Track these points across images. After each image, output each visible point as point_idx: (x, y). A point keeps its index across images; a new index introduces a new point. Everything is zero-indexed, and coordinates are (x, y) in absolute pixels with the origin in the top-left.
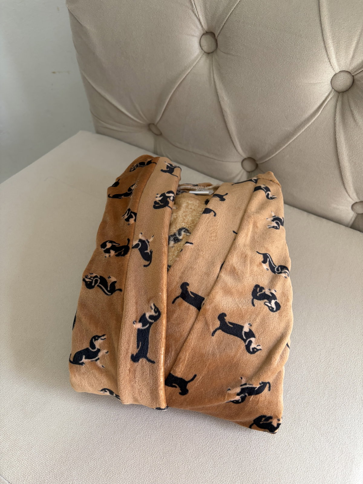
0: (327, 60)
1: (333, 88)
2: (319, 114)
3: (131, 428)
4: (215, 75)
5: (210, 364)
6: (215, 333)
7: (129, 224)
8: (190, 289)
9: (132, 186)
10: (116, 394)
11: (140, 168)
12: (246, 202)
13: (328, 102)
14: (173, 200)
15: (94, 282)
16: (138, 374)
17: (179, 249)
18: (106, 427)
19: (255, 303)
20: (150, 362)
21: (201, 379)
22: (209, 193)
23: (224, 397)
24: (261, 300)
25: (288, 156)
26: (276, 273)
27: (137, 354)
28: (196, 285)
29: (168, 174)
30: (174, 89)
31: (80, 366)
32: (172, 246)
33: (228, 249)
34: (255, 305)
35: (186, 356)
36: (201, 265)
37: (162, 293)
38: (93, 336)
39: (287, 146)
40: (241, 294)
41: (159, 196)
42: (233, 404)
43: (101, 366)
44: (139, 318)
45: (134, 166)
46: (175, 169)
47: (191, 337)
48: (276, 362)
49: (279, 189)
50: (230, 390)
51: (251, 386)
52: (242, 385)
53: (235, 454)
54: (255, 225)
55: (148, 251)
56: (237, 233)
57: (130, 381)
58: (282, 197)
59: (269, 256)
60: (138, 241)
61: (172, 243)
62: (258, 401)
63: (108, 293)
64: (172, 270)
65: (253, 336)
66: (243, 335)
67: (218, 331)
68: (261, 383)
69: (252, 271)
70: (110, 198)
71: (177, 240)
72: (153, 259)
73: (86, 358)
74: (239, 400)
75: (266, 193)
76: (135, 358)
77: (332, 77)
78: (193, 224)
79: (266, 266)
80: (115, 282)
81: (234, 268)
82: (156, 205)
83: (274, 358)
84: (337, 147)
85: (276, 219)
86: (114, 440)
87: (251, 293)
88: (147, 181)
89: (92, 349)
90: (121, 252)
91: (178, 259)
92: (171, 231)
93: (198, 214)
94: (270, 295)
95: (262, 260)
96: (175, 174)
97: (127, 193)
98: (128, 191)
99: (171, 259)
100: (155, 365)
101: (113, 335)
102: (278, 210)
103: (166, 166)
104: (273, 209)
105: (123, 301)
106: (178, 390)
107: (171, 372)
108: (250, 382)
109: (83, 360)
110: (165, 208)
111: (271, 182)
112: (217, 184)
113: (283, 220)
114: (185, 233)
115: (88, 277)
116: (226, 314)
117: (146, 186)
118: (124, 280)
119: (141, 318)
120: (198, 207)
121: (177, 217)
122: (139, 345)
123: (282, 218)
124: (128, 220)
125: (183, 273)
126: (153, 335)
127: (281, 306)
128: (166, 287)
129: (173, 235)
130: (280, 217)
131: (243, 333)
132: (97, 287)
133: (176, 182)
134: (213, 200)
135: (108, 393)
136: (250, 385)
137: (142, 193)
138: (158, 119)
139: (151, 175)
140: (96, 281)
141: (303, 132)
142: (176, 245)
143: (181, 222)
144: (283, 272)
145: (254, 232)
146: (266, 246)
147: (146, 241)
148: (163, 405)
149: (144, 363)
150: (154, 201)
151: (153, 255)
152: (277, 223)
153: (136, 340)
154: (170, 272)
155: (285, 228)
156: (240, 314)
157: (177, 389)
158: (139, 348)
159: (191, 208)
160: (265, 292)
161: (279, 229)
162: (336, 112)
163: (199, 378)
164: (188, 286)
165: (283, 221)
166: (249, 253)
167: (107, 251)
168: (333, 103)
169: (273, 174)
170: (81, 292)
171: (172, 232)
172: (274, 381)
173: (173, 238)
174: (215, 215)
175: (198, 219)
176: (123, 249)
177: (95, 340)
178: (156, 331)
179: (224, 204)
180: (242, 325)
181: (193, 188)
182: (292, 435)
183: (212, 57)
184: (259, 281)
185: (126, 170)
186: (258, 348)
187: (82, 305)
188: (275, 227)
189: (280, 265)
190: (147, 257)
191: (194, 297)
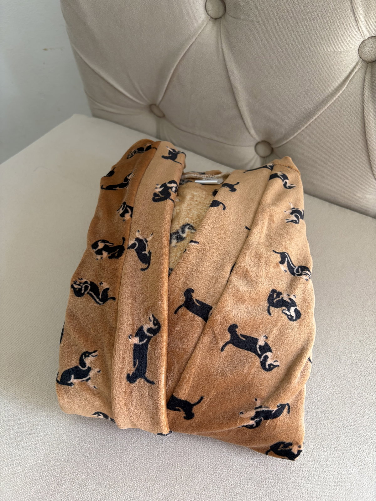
0: (354, 23)
1: (360, 57)
2: (344, 88)
3: (130, 454)
4: (224, 45)
5: (219, 385)
6: (224, 348)
7: (124, 220)
8: (196, 296)
9: (129, 175)
10: (111, 418)
11: (138, 154)
12: (260, 191)
13: (355, 74)
14: (176, 191)
15: (83, 288)
16: (135, 396)
17: (182, 249)
18: (102, 454)
19: (271, 311)
20: (149, 382)
21: (209, 401)
22: (218, 182)
23: (236, 421)
24: (278, 308)
25: (308, 138)
26: (296, 275)
27: (133, 374)
28: (202, 291)
29: (170, 161)
30: (177, 63)
31: (68, 387)
32: (175, 245)
33: (240, 248)
34: (271, 314)
35: (191, 376)
36: (208, 268)
37: (162, 302)
38: (83, 352)
39: (307, 127)
40: (255, 301)
41: (159, 186)
42: (246, 429)
43: (93, 387)
44: (135, 332)
45: (132, 152)
46: (179, 155)
47: (196, 353)
48: (297, 380)
49: (298, 177)
50: (242, 413)
51: (267, 409)
52: (256, 408)
53: (249, 483)
54: (271, 220)
55: (146, 252)
56: (250, 230)
57: (127, 404)
58: (301, 186)
59: (287, 255)
60: (135, 240)
61: (174, 242)
62: (276, 426)
63: (99, 302)
64: (174, 274)
65: (270, 350)
66: (258, 349)
67: (228, 345)
68: (279, 405)
69: (267, 273)
70: (104, 190)
71: (180, 239)
72: (151, 261)
73: (75, 378)
74: (254, 424)
75: (283, 182)
76: (131, 379)
77: (359, 45)
78: (198, 220)
79: (284, 267)
80: (108, 289)
81: (247, 270)
82: (156, 198)
83: (294, 375)
84: (365, 127)
85: (295, 212)
86: (111, 469)
87: (266, 299)
88: (146, 170)
89: (82, 367)
90: (115, 253)
91: (180, 261)
92: (173, 227)
93: (204, 208)
94: (289, 301)
95: (280, 260)
96: (178, 161)
97: (122, 183)
98: (124, 181)
99: (173, 261)
100: (155, 386)
101: (106, 351)
102: (297, 201)
103: (168, 152)
104: (291, 200)
105: (117, 312)
106: (182, 414)
107: (174, 394)
108: (267, 404)
109: (72, 380)
110: (166, 200)
111: (289, 169)
112: (227, 172)
113: (303, 212)
114: (189, 230)
115: (76, 283)
116: (238, 325)
117: (144, 175)
118: (118, 287)
119: (138, 332)
120: (205, 199)
121: (180, 212)
122: (136, 364)
123: (301, 211)
124: (122, 215)
125: (187, 278)
126: (152, 351)
127: (302, 314)
128: (167, 294)
129: (176, 233)
130: (299, 209)
131: (258, 347)
132: (87, 295)
133: (180, 170)
134: (222, 191)
135: (102, 417)
136: (267, 407)
137: (140, 183)
138: (160, 98)
139: (150, 162)
140: (86, 288)
141: (325, 110)
142: (179, 244)
143: (185, 217)
144: (303, 273)
145: (270, 228)
146: (283, 244)
147: (144, 240)
148: (166, 431)
149: (142, 384)
150: (154, 192)
151: (151, 256)
152: (296, 216)
153: (132, 358)
154: (172, 277)
155: (306, 222)
156: (254, 325)
157: (181, 412)
158: (136, 367)
159: (196, 201)
160: (283, 298)
161: (298, 223)
162: (364, 85)
163: (207, 400)
164: (193, 292)
165: (303, 214)
166: (264, 252)
167: (99, 252)
168: (361, 75)
169: (291, 159)
170: (69, 301)
171: (174, 229)
172: (294, 402)
173: (176, 236)
174: (224, 208)
175: (204, 213)
176: (118, 250)
177: (86, 357)
178: (155, 347)
179: (235, 195)
180: (257, 337)
181: (199, 177)
182: (314, 460)
183: (220, 23)
184: (276, 285)
185: (123, 157)
186: (275, 364)
187: (71, 315)
188: (294, 221)
189: (300, 265)
190: (145, 259)
191: (199, 305)
